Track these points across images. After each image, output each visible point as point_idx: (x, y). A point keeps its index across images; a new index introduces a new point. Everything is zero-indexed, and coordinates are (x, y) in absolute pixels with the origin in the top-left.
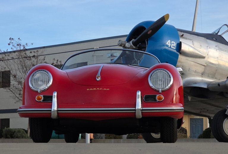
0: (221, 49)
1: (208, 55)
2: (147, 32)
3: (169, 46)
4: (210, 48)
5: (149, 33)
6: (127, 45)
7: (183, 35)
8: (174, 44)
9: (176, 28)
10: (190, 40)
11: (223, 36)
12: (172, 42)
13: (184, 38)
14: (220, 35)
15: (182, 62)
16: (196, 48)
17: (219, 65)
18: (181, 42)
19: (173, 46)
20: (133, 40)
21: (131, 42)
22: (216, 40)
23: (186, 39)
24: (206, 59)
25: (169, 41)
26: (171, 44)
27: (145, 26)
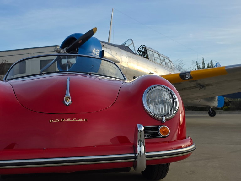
0: (129, 56)
1: (121, 60)
2: (78, 41)
3: (95, 53)
4: (122, 55)
5: (79, 42)
6: (62, 51)
7: (104, 45)
8: (98, 51)
9: (99, 40)
10: (109, 49)
11: (129, 47)
12: (97, 50)
13: (104, 47)
14: (127, 47)
15: (103, 66)
16: (114, 55)
17: (128, 68)
18: (103, 51)
19: (98, 53)
20: (66, 47)
21: (65, 49)
22: (126, 50)
23: (106, 48)
24: (120, 63)
25: (95, 49)
26: (96, 51)
27: (76, 37)
